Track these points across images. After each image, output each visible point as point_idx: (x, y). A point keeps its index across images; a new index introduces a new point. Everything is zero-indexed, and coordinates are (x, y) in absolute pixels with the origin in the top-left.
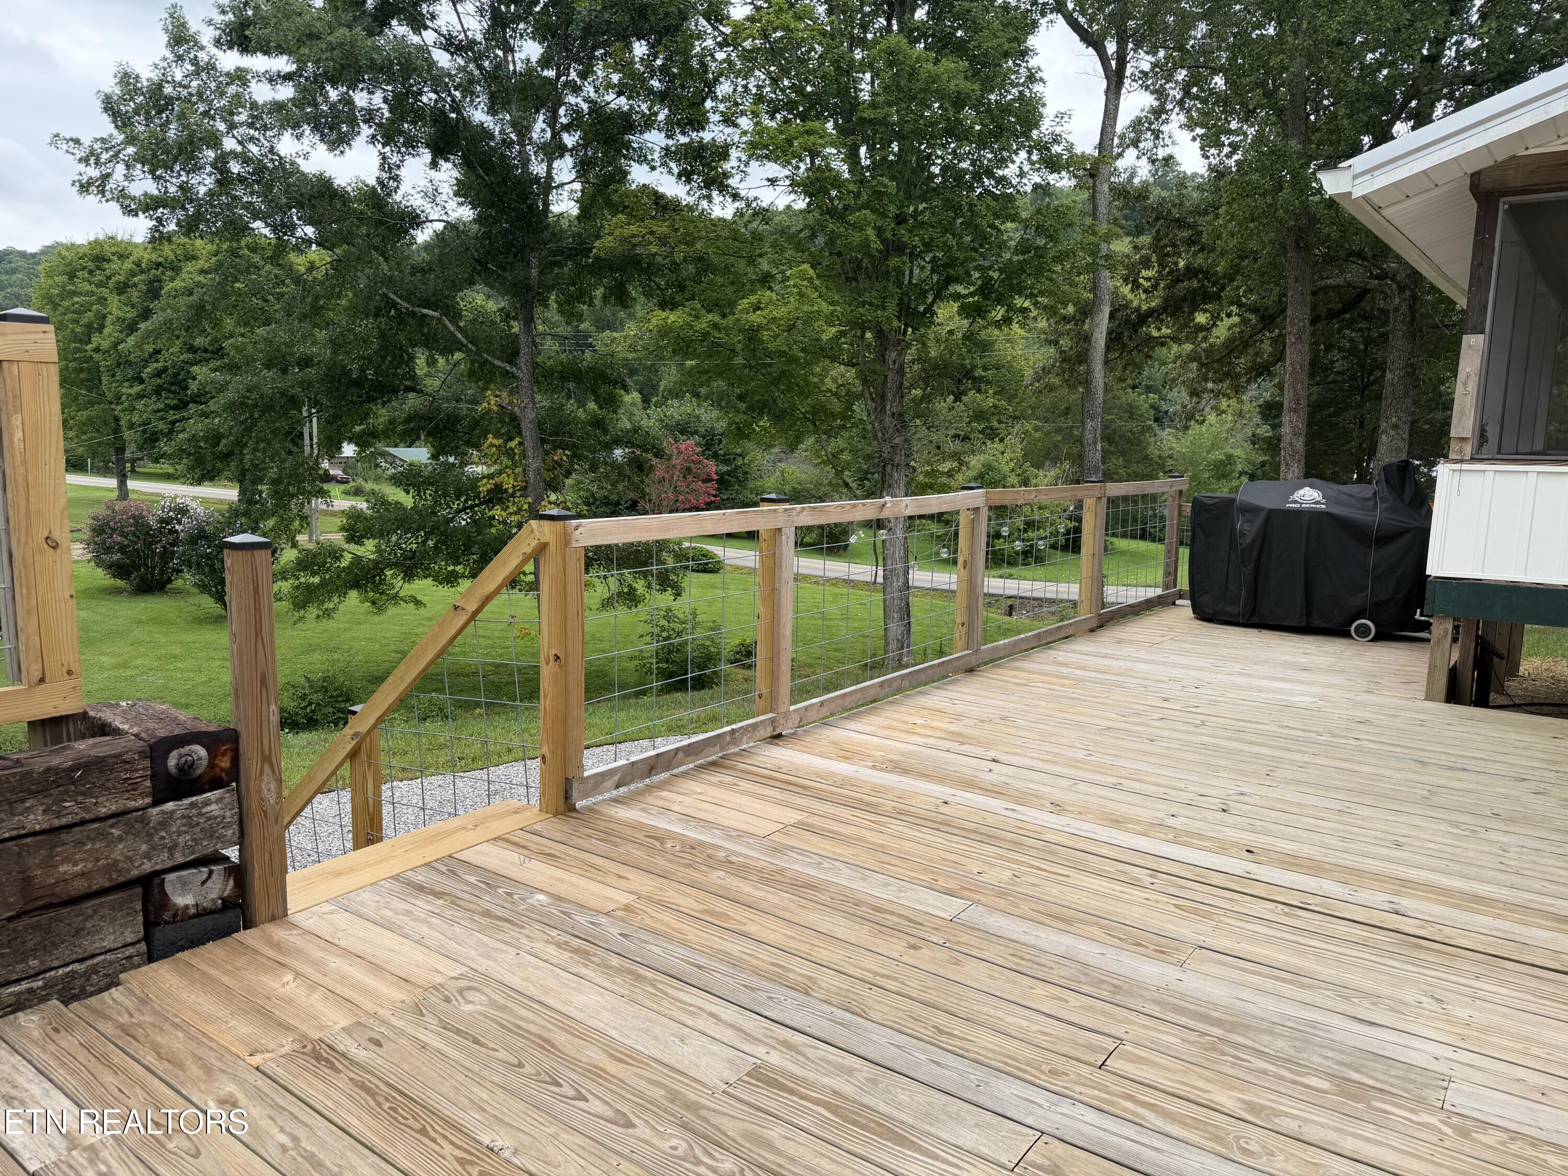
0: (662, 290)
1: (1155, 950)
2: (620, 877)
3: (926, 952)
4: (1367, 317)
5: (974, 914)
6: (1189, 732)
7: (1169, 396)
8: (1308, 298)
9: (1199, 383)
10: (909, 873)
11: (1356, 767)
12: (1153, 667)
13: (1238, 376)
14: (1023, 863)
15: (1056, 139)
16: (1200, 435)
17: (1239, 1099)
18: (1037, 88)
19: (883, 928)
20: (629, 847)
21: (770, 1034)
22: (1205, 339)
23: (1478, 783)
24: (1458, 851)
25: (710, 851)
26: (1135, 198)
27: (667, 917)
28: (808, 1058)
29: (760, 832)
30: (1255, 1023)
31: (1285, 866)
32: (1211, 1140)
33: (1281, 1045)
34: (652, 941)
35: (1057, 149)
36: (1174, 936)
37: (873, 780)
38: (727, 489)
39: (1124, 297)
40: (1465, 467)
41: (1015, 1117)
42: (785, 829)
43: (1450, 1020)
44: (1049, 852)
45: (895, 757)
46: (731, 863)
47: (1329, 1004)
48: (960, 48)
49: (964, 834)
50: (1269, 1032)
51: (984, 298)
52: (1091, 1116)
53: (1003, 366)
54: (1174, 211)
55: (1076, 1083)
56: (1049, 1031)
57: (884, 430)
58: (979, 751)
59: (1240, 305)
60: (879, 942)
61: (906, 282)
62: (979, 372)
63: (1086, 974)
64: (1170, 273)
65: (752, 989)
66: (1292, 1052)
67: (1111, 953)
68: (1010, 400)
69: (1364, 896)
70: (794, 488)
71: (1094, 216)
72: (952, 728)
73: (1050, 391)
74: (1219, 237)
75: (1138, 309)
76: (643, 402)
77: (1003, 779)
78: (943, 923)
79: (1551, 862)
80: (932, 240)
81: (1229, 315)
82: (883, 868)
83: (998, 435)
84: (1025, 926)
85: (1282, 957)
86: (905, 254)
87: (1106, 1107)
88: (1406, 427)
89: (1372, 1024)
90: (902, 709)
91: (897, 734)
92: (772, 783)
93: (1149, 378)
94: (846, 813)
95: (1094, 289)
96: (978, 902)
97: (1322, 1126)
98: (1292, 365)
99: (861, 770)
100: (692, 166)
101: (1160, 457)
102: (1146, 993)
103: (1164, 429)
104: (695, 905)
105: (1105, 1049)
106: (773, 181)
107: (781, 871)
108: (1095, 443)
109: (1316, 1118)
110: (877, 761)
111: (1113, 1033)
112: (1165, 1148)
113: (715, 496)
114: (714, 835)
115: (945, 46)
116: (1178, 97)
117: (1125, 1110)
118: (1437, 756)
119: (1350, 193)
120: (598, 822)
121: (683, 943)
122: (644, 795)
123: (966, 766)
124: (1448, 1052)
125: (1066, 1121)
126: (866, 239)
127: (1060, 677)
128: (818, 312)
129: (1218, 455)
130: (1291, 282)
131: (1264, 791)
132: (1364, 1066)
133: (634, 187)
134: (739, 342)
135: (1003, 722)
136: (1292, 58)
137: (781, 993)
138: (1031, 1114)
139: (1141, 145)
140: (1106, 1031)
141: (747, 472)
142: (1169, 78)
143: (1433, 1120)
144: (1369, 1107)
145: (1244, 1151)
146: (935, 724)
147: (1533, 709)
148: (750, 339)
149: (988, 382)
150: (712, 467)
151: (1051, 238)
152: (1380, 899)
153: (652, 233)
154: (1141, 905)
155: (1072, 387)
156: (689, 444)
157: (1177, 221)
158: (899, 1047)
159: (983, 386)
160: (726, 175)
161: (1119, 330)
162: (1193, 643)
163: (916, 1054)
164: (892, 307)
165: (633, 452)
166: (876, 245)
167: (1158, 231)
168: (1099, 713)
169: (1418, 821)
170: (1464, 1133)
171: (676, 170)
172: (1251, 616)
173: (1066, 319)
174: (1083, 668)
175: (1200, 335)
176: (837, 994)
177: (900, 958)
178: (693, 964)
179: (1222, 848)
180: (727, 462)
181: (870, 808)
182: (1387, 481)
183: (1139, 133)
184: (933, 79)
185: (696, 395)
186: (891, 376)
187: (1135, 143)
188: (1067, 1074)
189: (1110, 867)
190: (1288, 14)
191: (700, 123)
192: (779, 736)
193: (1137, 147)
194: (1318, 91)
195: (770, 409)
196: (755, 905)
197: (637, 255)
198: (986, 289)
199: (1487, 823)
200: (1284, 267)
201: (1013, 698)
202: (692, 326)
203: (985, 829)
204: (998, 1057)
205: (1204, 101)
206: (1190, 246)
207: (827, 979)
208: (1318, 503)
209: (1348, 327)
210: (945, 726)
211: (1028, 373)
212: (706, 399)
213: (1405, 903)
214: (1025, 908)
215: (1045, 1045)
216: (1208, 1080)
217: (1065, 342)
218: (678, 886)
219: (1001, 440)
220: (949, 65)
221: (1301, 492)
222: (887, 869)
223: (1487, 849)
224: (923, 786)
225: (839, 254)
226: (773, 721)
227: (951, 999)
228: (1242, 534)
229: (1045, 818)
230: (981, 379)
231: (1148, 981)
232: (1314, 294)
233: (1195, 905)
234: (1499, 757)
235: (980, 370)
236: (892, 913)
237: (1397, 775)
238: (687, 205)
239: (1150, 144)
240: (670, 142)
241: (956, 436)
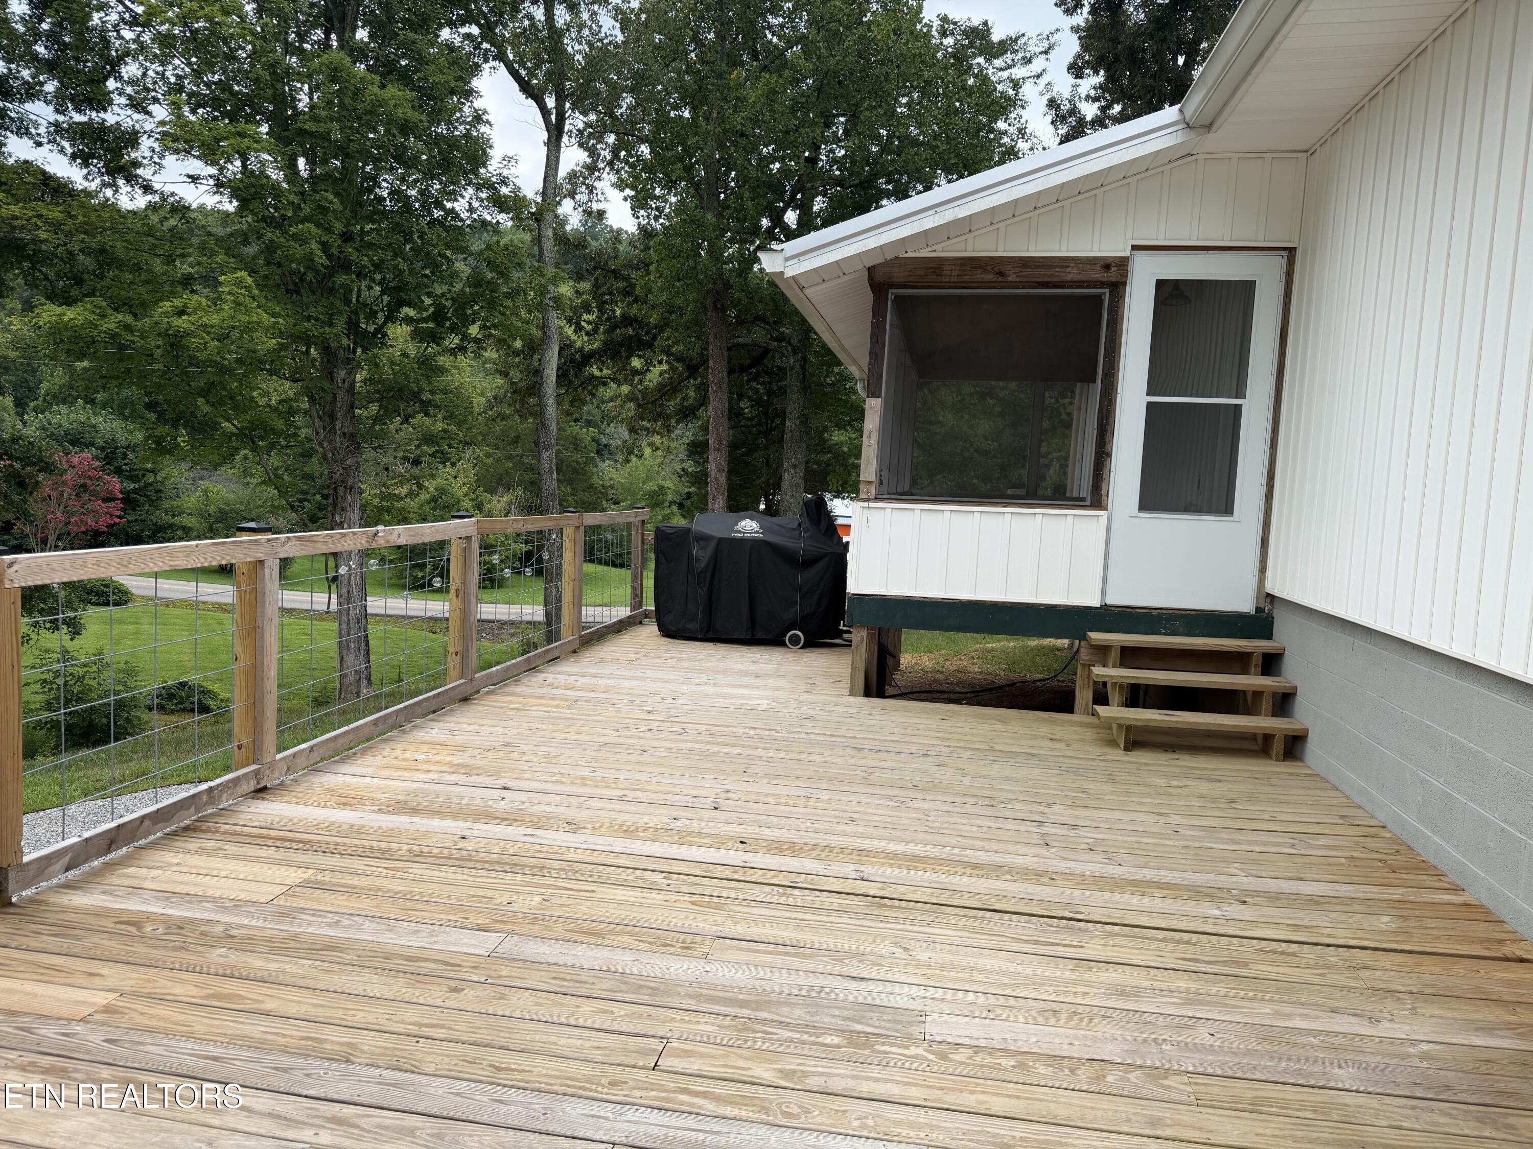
0: (51, 282)
1: (682, 948)
2: (91, 974)
3: (469, 993)
4: (769, 373)
5: (512, 945)
6: (676, 741)
7: (607, 431)
8: (726, 353)
9: (636, 420)
10: (437, 916)
11: (810, 757)
12: (633, 683)
13: (669, 417)
14: (549, 886)
15: (504, 181)
16: (636, 467)
17: (775, 1070)
18: (484, 129)
19: (420, 979)
20: (96, 939)
21: (314, 1113)
22: (641, 382)
23: (898, 762)
24: (895, 820)
25: (203, 928)
26: (576, 246)
27: (164, 1011)
28: (363, 1130)
29: (261, 899)
30: (774, 998)
31: (773, 852)
32: (758, 1112)
33: (798, 1014)
34: (149, 1041)
35: (505, 190)
36: (696, 931)
37: (381, 824)
38: (135, 510)
39: (568, 337)
40: (872, 504)
41: (586, 1135)
42: (291, 891)
43: (917, 964)
44: (573, 871)
45: (401, 798)
46: (232, 937)
47: (829, 969)
48: (405, 77)
49: (487, 866)
50: (787, 1004)
51: (438, 325)
52: (655, 1117)
53: (451, 392)
54: (610, 263)
55: (634, 1089)
56: (601, 1045)
57: (334, 450)
58: (487, 781)
59: (669, 355)
60: (418, 992)
61: (354, 301)
62: (426, 396)
63: (626, 983)
64: (609, 319)
65: (285, 1070)
66: (808, 1018)
67: (644, 958)
68: (460, 424)
69: (837, 868)
70: (220, 509)
71: (541, 259)
72: (457, 760)
73: (503, 419)
74: (650, 291)
75: (581, 350)
76: (16, 406)
77: (517, 805)
78: (482, 960)
79: (959, 820)
80: (382, 261)
81: (660, 362)
82: (409, 915)
83: (449, 459)
84: (561, 947)
85: (785, 934)
86: (352, 273)
87: (665, 1105)
88: (802, 466)
89: (862, 979)
90: (399, 746)
91: (399, 773)
92: (265, 842)
93: (589, 413)
94: (357, 864)
95: (543, 327)
96: (512, 933)
97: (843, 1076)
98: (715, 410)
99: (367, 815)
100: (90, 149)
101: (603, 486)
102: (680, 990)
103: (604, 461)
104: (195, 991)
105: (655, 1050)
106: (194, 179)
107: (295, 937)
108: (551, 472)
109: (836, 1071)
110: (383, 804)
111: (659, 1033)
112: (723, 1130)
113: (119, 517)
114: (206, 910)
115: (390, 72)
116: (608, 158)
117: (683, 1103)
118: (866, 742)
119: (782, 273)
120: (47, 915)
121: (190, 1036)
122: (103, 876)
123: (478, 797)
124: (919, 991)
125: (633, 1127)
126: (311, 253)
127: (553, 699)
128: (258, 323)
129: (651, 486)
130: (711, 337)
131: (744, 787)
132: (863, 1017)
133: (11, 161)
134: (158, 347)
135: (507, 749)
136: (705, 140)
137: (319, 1067)
138: (600, 1128)
139: (578, 197)
140: (653, 1033)
141: (160, 491)
142: (600, 140)
143: (920, 1051)
144: (874, 1051)
145: (787, 1114)
146: (437, 758)
147: (914, 696)
148: (172, 345)
149: (437, 407)
150: (115, 484)
151: (502, 274)
152: (848, 869)
153: (40, 216)
154: (663, 907)
155: (523, 417)
156: (84, 457)
157: (614, 271)
158: (458, 1094)
159: (431, 410)
160: (136, 164)
161: (565, 368)
162: (662, 658)
163: (477, 1097)
164: (340, 324)
165: (11, 466)
166: (321, 259)
167: (597, 279)
168: (595, 730)
169: (863, 799)
170: (943, 1057)
171: (69, 150)
172: (708, 631)
173: (516, 353)
174: (573, 689)
175: (636, 378)
176: (381, 1055)
177: (443, 1004)
178: (207, 1058)
179: (720, 842)
180: (133, 478)
181: (384, 855)
182: (808, 515)
183: (575, 185)
184: (381, 103)
185: (92, 401)
186: (340, 395)
187: (572, 194)
188: (625, 1083)
189: (629, 876)
190: (700, 101)
191: (102, 102)
192: (264, 789)
193: (573, 198)
194: (727, 174)
195: (187, 421)
196: (270, 979)
197: (17, 239)
198: (439, 315)
199: (911, 794)
200: (705, 324)
201: (512, 724)
202: (96, 326)
203: (508, 859)
204: (559, 1082)
205: (632, 166)
206: (625, 296)
207: (370, 1042)
208: (756, 532)
209: (755, 380)
210: (449, 759)
211: (479, 402)
212: (104, 407)
213: (868, 870)
214: (559, 930)
215: (601, 1059)
216: (747, 1059)
217: (515, 375)
218: (170, 973)
219: (453, 465)
220: (393, 91)
221: (743, 523)
222: (413, 916)
223: (915, 815)
224: (436, 824)
225: (279, 265)
226: (257, 773)
227: (502, 1034)
228: (698, 560)
229: (562, 838)
230: (429, 403)
231: (680, 978)
232: (729, 349)
233: (707, 899)
234: (908, 739)
235: (427, 394)
236: (426, 960)
237: (841, 761)
238: (82, 191)
239: (585, 198)
240: (61, 118)
241: (405, 459)
